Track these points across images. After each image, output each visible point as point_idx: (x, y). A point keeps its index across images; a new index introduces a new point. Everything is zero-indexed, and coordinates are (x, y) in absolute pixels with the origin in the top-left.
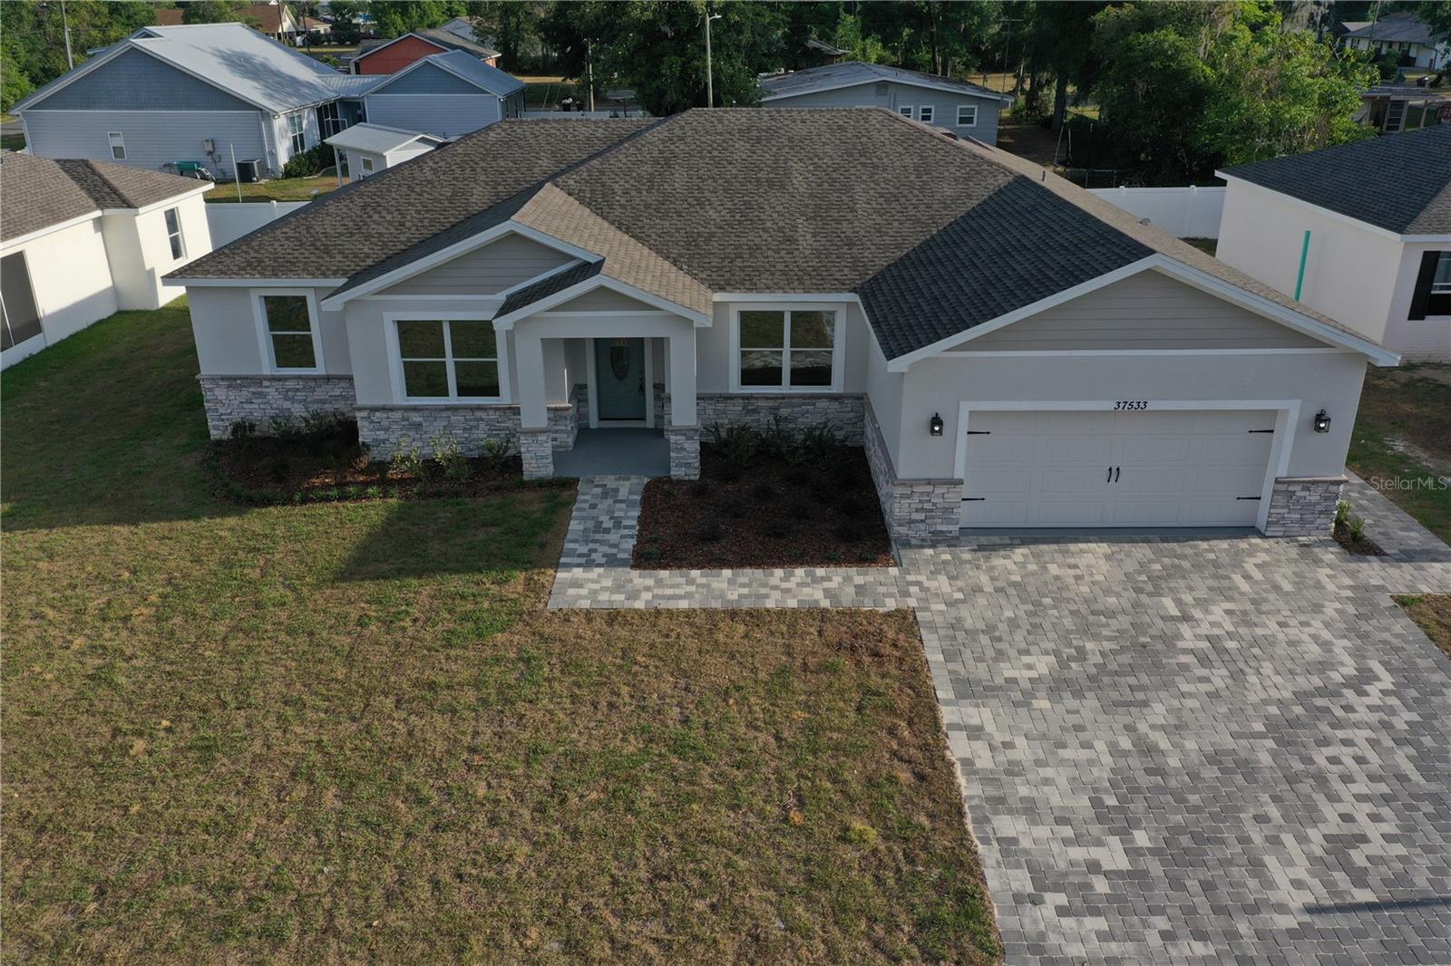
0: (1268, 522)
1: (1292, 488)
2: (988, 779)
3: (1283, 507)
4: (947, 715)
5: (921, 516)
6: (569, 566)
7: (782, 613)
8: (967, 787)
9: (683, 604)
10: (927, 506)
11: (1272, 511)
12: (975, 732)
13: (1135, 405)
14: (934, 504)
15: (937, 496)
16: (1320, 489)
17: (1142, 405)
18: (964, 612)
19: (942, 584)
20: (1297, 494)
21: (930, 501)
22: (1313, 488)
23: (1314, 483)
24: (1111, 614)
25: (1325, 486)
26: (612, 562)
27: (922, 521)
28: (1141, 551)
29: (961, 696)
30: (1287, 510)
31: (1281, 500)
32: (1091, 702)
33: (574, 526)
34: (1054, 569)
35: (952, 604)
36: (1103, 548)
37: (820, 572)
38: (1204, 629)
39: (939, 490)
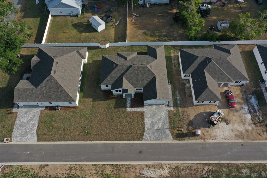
2: (146, 123)
4: (145, 119)
6: (127, 108)
7: (138, 112)
8: (145, 123)
9: (133, 111)
12: (146, 120)
18: (147, 112)
19: (146, 109)
24: (154, 112)
26: (129, 107)
28: (157, 106)
29: (146, 118)
32: (151, 118)
33: (127, 103)
34: (152, 108)
35: (146, 111)
36: (155, 106)
37: (140, 108)
38: (158, 113)
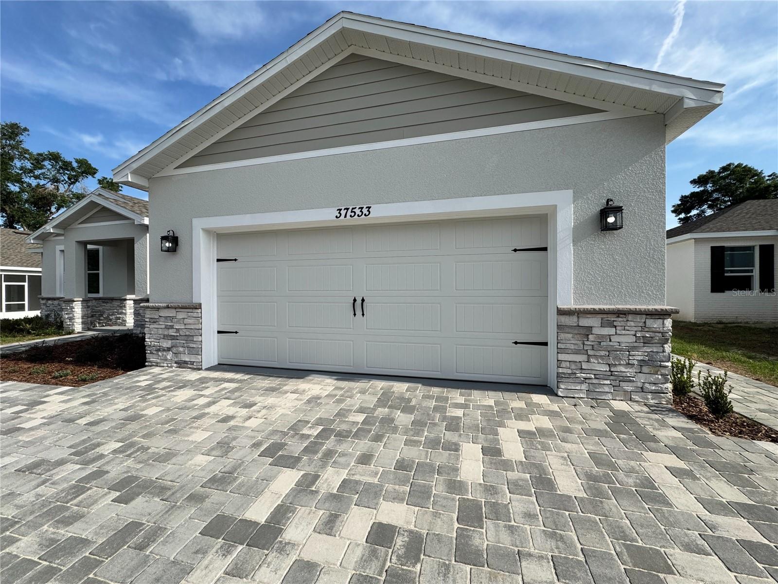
0: (559, 375)
1: (585, 322)
3: (577, 352)
5: (166, 344)
10: (172, 332)
11: (562, 357)
13: (358, 212)
14: (178, 330)
15: (178, 322)
16: (633, 323)
17: (365, 211)
20: (595, 331)
21: (172, 327)
22: (619, 322)
23: (619, 313)
25: (640, 320)
27: (169, 349)
30: (584, 358)
31: (571, 340)
39: (181, 315)
